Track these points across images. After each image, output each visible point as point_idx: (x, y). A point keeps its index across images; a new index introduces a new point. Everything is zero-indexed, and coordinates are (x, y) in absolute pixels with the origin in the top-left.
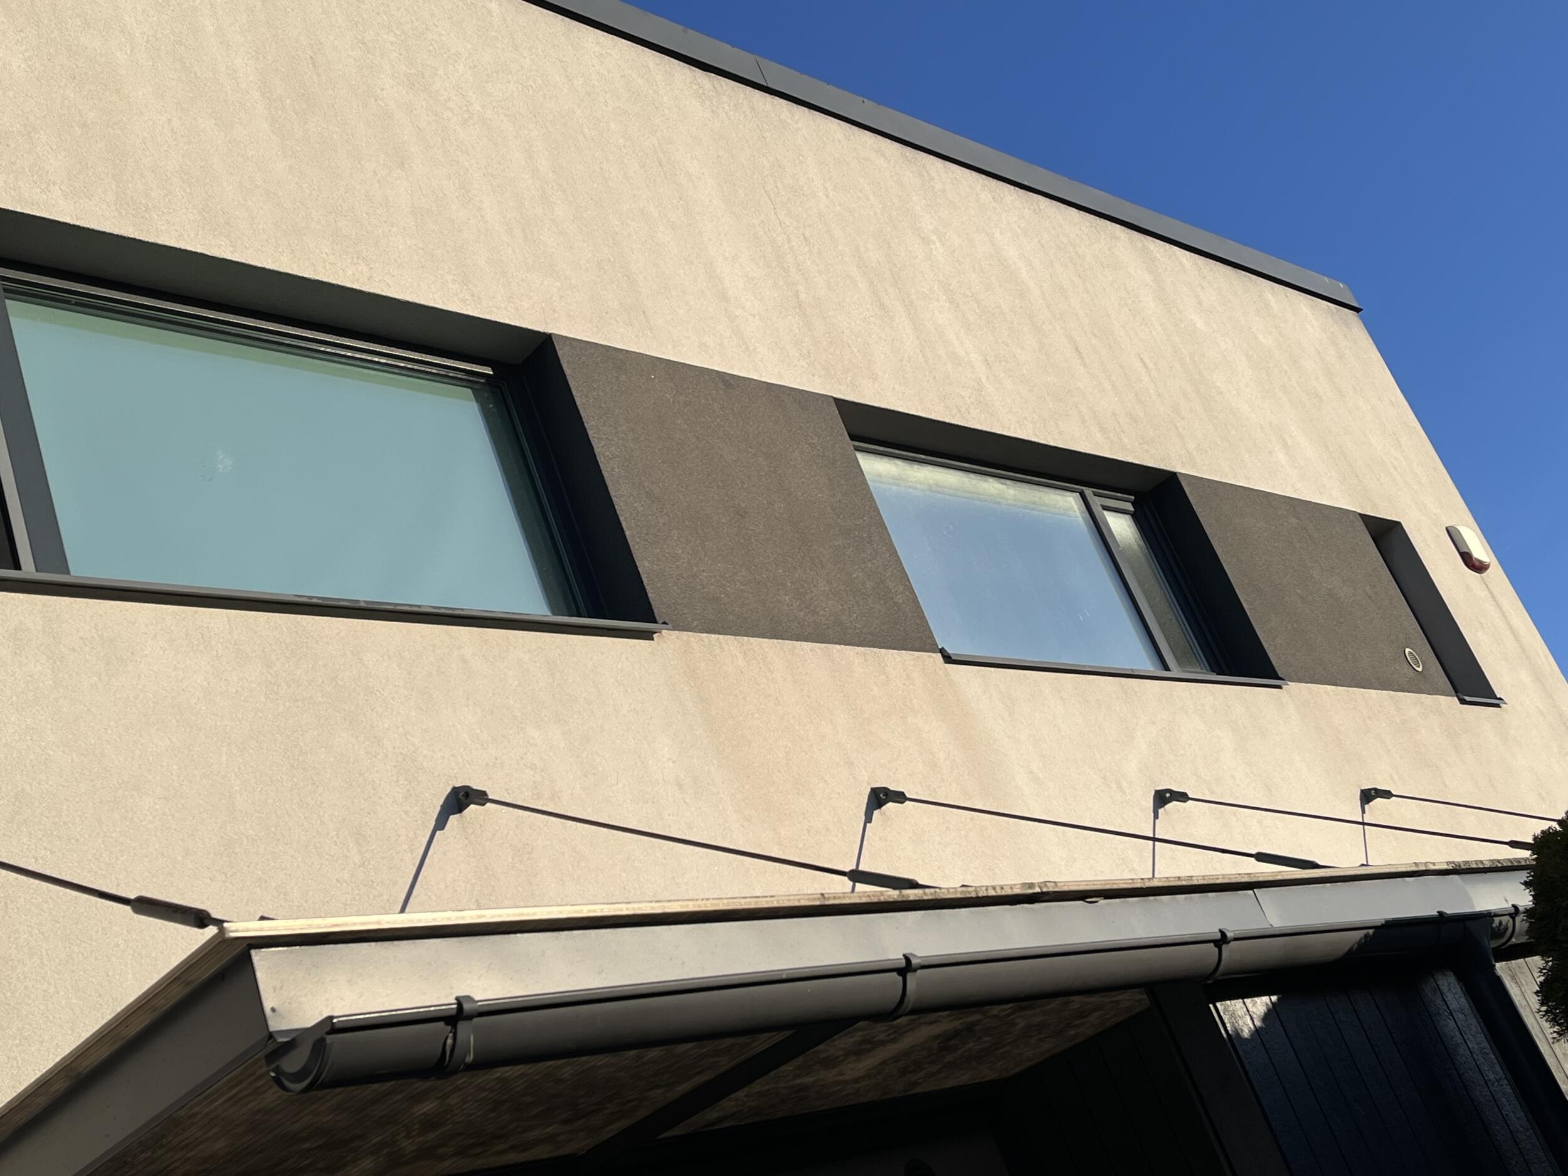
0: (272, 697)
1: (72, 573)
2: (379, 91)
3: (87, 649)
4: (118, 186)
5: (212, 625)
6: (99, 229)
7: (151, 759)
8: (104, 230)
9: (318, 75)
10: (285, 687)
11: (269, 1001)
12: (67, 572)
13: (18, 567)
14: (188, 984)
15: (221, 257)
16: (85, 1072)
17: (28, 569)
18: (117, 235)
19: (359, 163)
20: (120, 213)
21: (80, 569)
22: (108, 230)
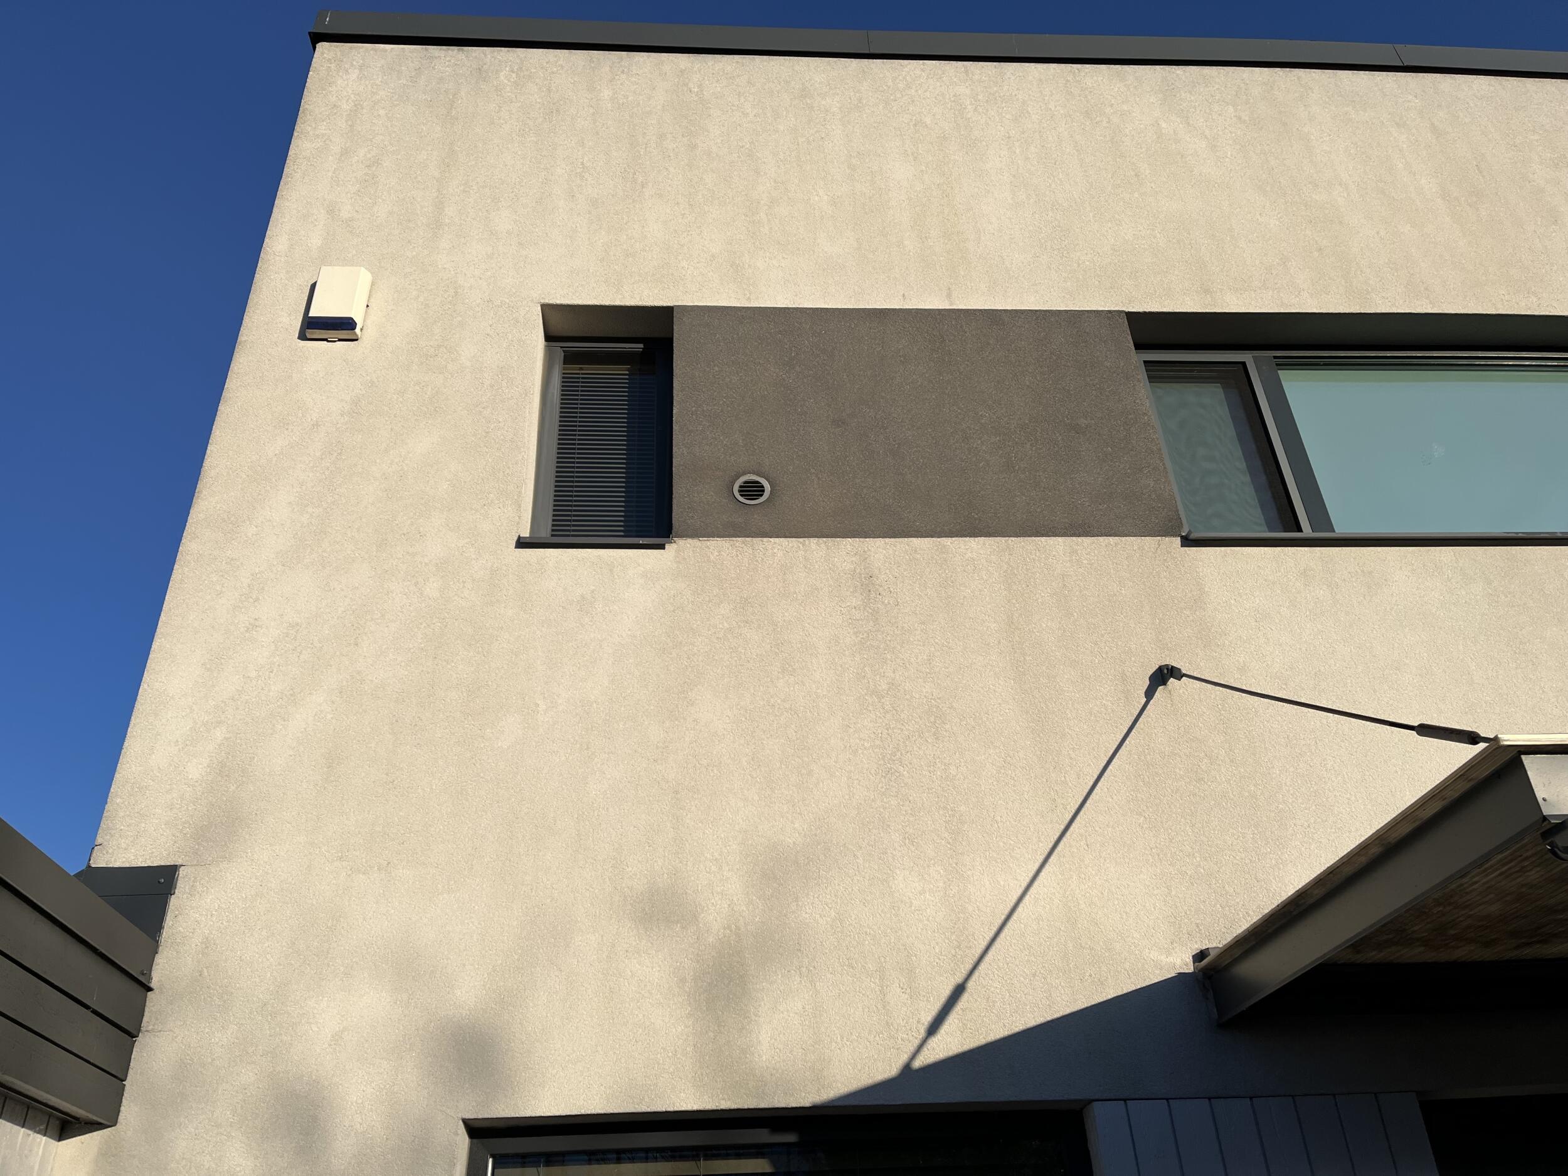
0: (1493, 605)
1: (1337, 531)
2: (1531, 176)
3: (1354, 579)
4: (1346, 282)
5: (1442, 558)
6: (1336, 312)
7: (1407, 649)
8: (1339, 312)
9: (1483, 176)
10: (1503, 597)
11: (1540, 794)
12: (1334, 531)
13: (1300, 530)
14: (1470, 780)
15: (1423, 312)
16: (1393, 842)
17: (1307, 531)
18: (1349, 313)
19: (1522, 228)
20: (1349, 299)
21: (1342, 527)
22: (1342, 312)
